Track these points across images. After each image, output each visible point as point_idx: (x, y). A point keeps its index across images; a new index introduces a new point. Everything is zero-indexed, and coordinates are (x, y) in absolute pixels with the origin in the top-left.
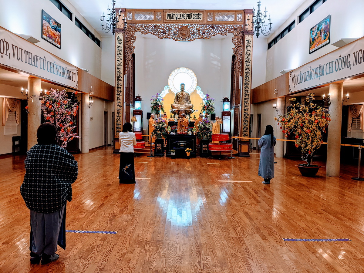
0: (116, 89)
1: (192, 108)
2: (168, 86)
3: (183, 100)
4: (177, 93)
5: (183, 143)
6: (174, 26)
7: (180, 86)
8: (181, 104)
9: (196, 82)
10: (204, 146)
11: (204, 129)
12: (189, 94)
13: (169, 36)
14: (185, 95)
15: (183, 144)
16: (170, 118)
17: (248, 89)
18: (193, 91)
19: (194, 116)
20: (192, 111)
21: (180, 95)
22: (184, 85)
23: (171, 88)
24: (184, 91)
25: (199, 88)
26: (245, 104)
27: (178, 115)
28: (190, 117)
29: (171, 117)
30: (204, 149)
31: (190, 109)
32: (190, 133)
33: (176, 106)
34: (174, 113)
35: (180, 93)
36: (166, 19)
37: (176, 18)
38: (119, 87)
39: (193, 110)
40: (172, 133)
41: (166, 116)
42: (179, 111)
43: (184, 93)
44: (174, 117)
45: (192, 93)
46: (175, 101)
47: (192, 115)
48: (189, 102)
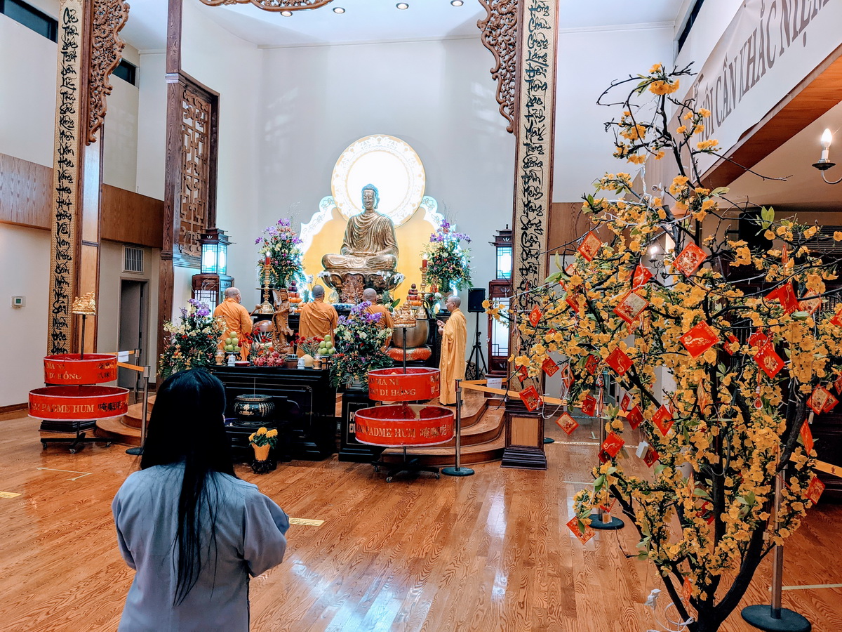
0: (56, 195)
2: (330, 197)
3: (368, 243)
4: (350, 221)
10: (353, 415)
12: (391, 223)
14: (374, 223)
15: (253, 407)
17: (536, 184)
21: (360, 226)
22: (375, 190)
23: (341, 205)
24: (372, 212)
32: (304, 361)
33: (338, 263)
35: (359, 218)
40: (232, 362)
41: (296, 296)
42: (342, 279)
43: (374, 219)
45: (406, 220)
46: (344, 245)
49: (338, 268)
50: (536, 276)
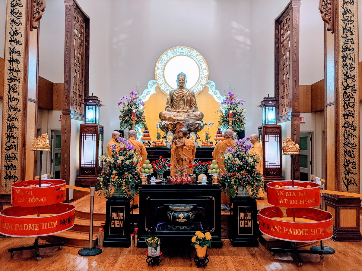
0: (7, 64)
1: (200, 120)
2: (155, 81)
3: (183, 105)
4: (171, 93)
5: (183, 212)
7: (176, 78)
8: (178, 112)
9: (206, 73)
10: (242, 215)
11: (241, 168)
12: (193, 94)
14: (186, 94)
15: (186, 215)
16: (156, 140)
17: (351, 62)
18: (200, 88)
19: (207, 134)
20: (202, 125)
21: (178, 96)
22: (185, 75)
23: (161, 85)
24: (184, 88)
25: (211, 84)
26: (345, 100)
27: (174, 133)
28: (197, 138)
29: (158, 138)
30: (243, 224)
31: (198, 122)
32: (203, 179)
33: (168, 116)
34: (165, 129)
35: (177, 92)
38: (14, 61)
39: (204, 123)
40: (154, 181)
41: (148, 136)
42: (175, 126)
43: (185, 92)
44: (165, 138)
45: (200, 93)
46: (167, 107)
47: (202, 134)
48: (193, 109)
49: (170, 120)
50: (353, 119)
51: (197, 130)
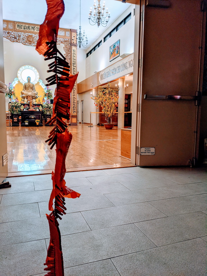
1: (37, 95)
3: (30, 89)
4: (25, 84)
5: (33, 116)
6: (22, 34)
7: (27, 78)
8: (28, 92)
9: (38, 77)
10: (48, 119)
12: (34, 85)
13: (19, 41)
14: (31, 85)
18: (36, 82)
19: (39, 100)
21: (28, 85)
22: (30, 78)
24: (30, 82)
25: (41, 81)
29: (22, 101)
36: (16, 28)
37: (24, 28)
43: (30, 84)
45: (36, 84)
46: (23, 89)
48: (34, 90)
49: (25, 94)
51: (36, 98)
